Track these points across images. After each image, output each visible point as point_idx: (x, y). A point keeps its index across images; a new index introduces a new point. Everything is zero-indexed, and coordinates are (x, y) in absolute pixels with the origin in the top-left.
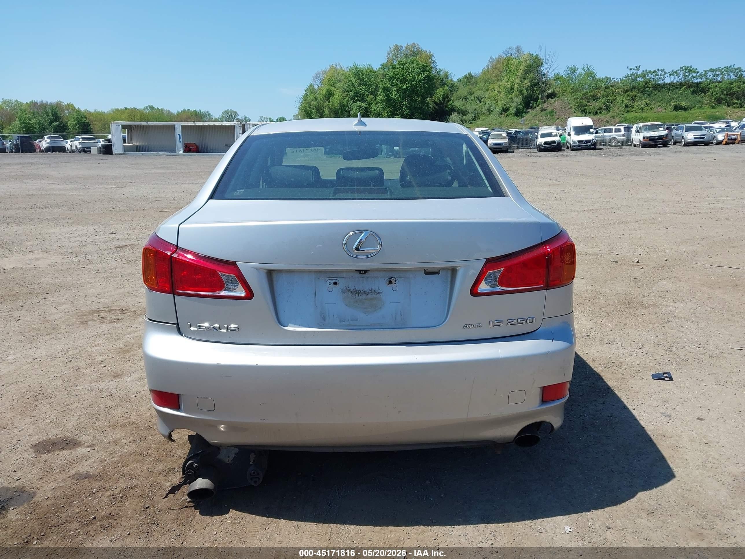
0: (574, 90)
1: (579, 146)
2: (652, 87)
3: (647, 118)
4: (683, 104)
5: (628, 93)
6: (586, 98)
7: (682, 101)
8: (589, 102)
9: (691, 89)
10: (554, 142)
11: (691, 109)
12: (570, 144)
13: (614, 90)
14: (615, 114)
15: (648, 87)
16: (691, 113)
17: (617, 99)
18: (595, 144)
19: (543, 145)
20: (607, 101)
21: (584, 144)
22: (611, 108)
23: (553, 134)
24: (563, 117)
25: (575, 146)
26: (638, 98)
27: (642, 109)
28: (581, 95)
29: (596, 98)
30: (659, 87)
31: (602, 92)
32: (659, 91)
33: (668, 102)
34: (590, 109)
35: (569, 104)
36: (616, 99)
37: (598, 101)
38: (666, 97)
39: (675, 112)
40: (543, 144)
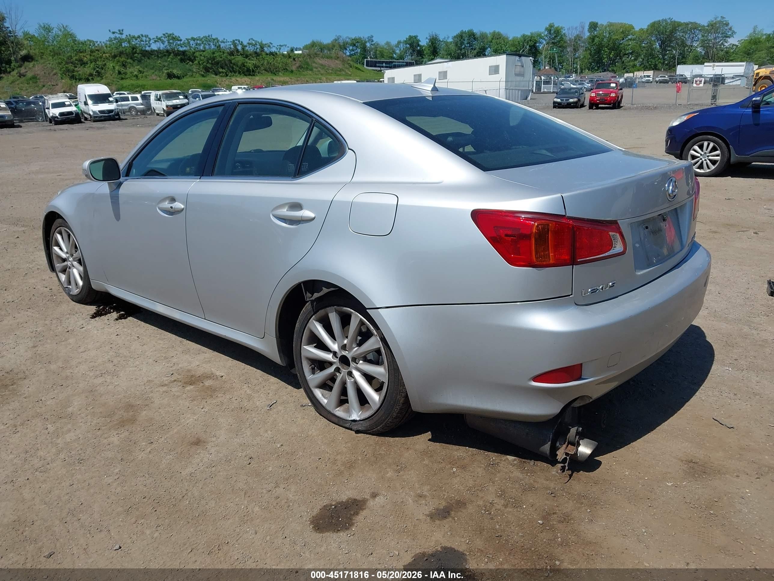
0: (55, 54)
1: (101, 117)
2: (141, 54)
3: (145, 85)
4: (175, 71)
5: (117, 58)
6: (72, 63)
7: (173, 69)
8: (76, 67)
9: (179, 57)
10: (70, 113)
11: (183, 77)
12: (90, 115)
13: (101, 55)
14: (110, 81)
15: (136, 53)
16: (185, 82)
17: (107, 64)
18: (118, 114)
19: (59, 117)
20: (97, 67)
21: (107, 115)
22: (103, 75)
23: (67, 103)
24: (49, 83)
25: (96, 117)
26: (129, 65)
27: (136, 76)
28: (65, 58)
29: (83, 63)
30: (148, 54)
31: (88, 57)
32: (149, 58)
33: (160, 70)
34: (80, 75)
35: (53, 69)
36: (105, 64)
37: (86, 67)
38: (156, 64)
39: (169, 80)
40: (57, 115)
